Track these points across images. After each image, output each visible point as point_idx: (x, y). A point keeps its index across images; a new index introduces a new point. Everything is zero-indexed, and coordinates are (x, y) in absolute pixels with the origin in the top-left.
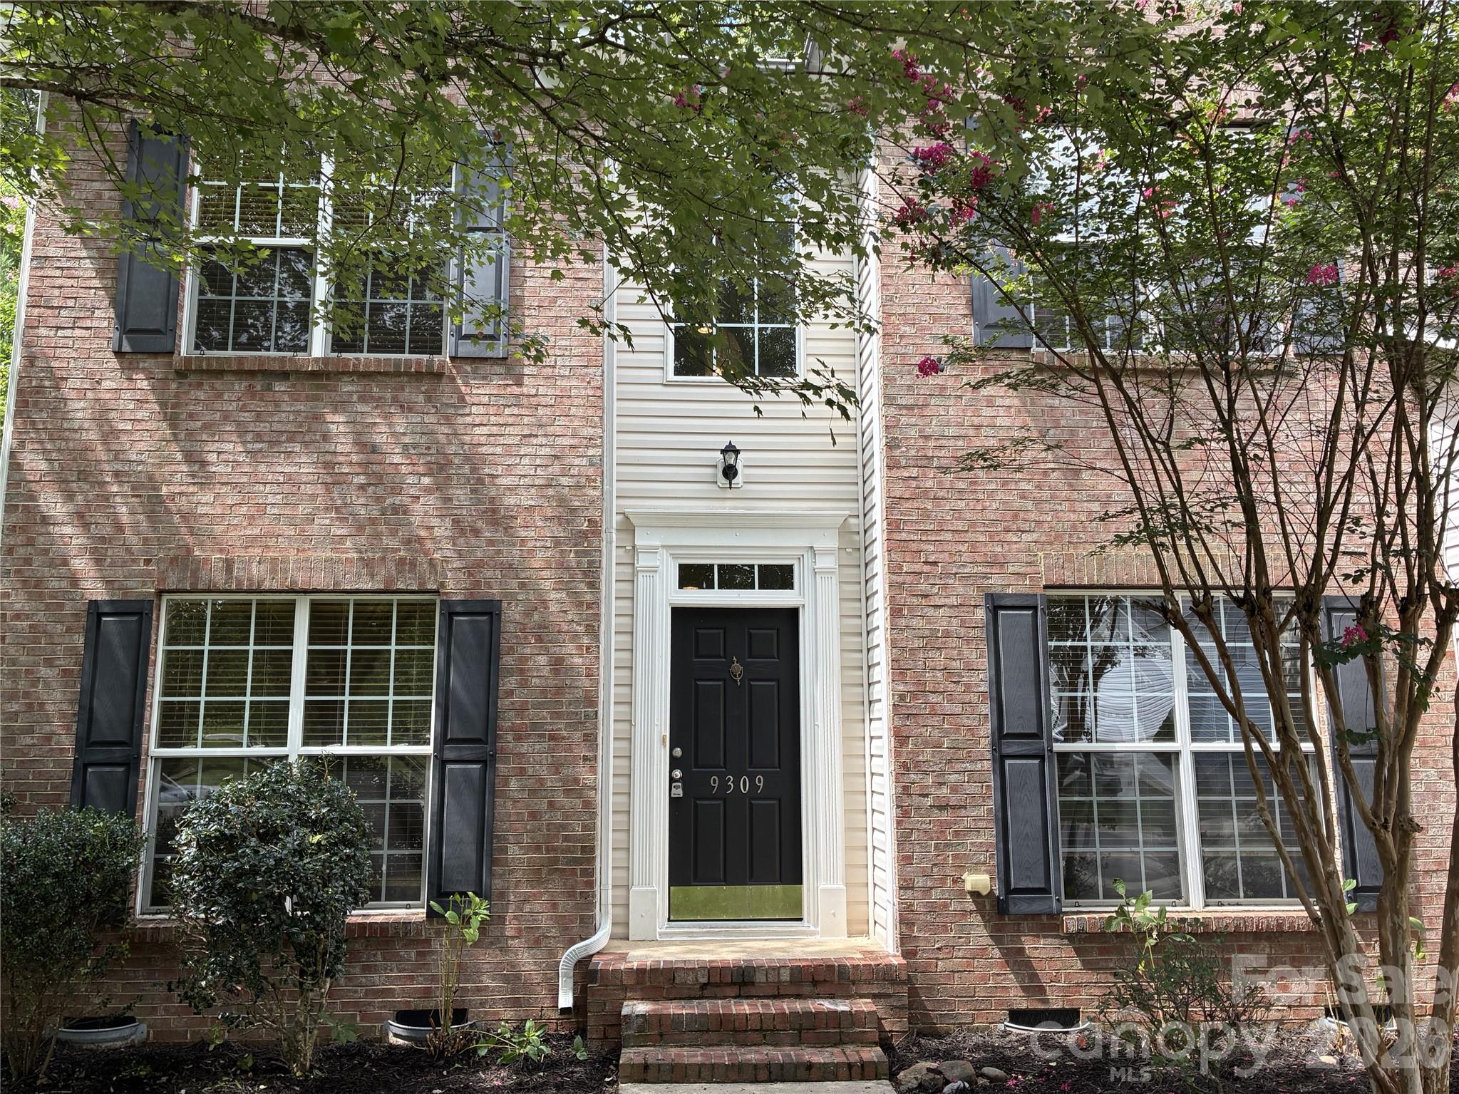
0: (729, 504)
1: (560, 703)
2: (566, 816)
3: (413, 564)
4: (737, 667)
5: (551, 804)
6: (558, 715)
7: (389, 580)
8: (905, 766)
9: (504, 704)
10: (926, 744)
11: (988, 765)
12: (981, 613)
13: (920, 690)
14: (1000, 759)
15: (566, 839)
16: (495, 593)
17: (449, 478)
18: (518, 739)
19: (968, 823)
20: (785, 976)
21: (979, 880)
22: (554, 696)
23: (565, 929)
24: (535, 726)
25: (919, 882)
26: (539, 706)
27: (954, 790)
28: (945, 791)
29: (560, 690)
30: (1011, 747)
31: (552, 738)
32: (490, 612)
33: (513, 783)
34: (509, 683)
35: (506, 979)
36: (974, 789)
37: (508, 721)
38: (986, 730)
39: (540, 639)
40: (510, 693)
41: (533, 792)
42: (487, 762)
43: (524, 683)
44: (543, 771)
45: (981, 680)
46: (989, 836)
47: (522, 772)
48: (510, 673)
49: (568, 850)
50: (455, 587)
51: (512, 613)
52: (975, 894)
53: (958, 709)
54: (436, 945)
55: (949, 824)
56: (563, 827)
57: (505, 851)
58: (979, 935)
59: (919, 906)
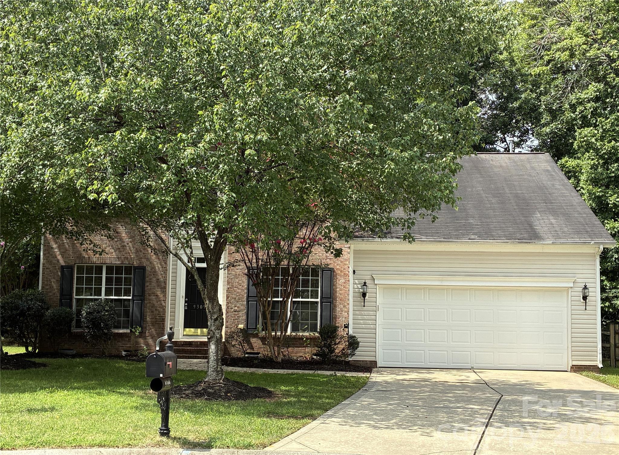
2: (159, 312)
3: (127, 258)
5: (156, 309)
6: (158, 291)
7: (122, 261)
8: (228, 302)
10: (233, 298)
11: (245, 302)
12: (246, 271)
13: (232, 287)
14: (248, 302)
15: (159, 316)
16: (145, 264)
18: (149, 295)
19: (240, 314)
20: (199, 343)
21: (242, 326)
23: (158, 334)
24: (153, 293)
25: (230, 326)
26: (154, 289)
27: (238, 307)
29: (158, 286)
30: (250, 299)
32: (143, 268)
33: (148, 305)
35: (146, 345)
36: (242, 308)
37: (147, 292)
38: (245, 295)
39: (154, 275)
40: (148, 286)
41: (152, 307)
42: (143, 300)
43: (150, 284)
44: (154, 302)
45: (245, 285)
46: (244, 317)
47: (150, 302)
48: (148, 282)
49: (160, 319)
50: (136, 263)
51: (148, 269)
52: (241, 329)
53: (240, 291)
54: (132, 337)
55: (236, 315)
57: (146, 319)
58: (242, 337)
59: (229, 331)
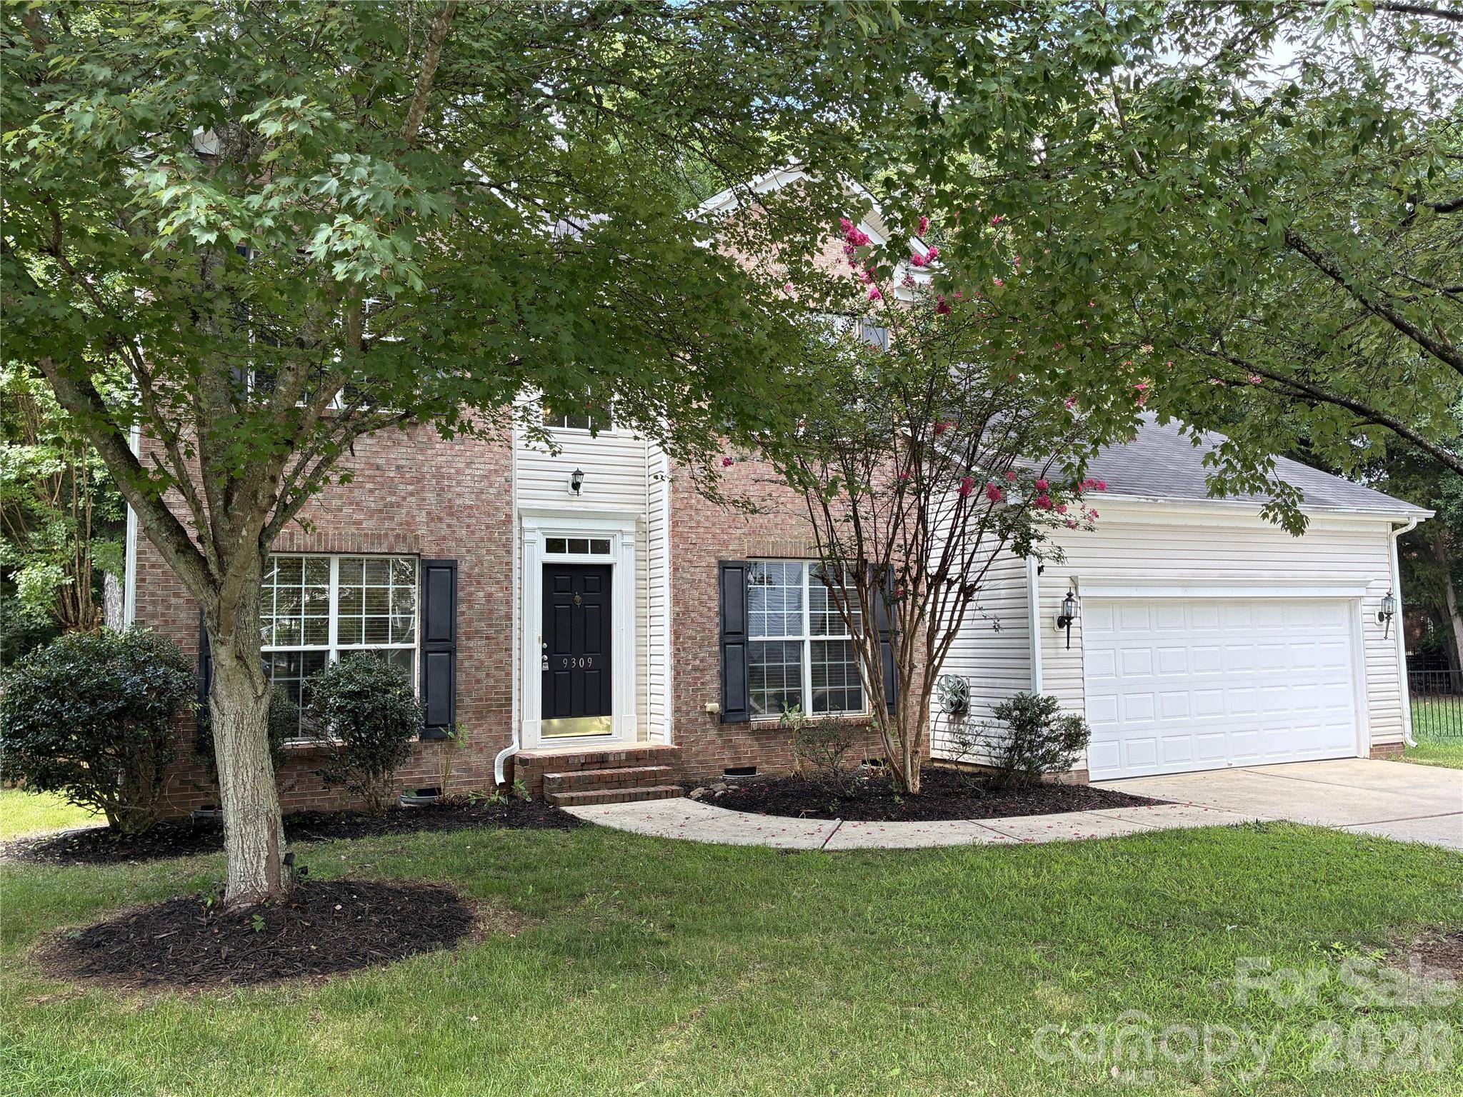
0: (575, 504)
1: (491, 619)
2: (497, 681)
3: (405, 538)
4: (578, 598)
5: (488, 675)
6: (490, 626)
7: (391, 547)
8: (678, 650)
9: (460, 619)
10: (689, 638)
11: (717, 648)
12: (716, 571)
13: (687, 611)
14: (723, 645)
15: (496, 693)
16: (453, 556)
17: (424, 487)
18: (468, 639)
19: (708, 678)
20: (623, 757)
21: (713, 706)
22: (488, 614)
23: (497, 742)
24: (477, 632)
25: (684, 708)
26: (480, 620)
27: (702, 661)
28: (697, 662)
29: (491, 612)
30: (730, 639)
31: (487, 638)
32: (452, 566)
33: (466, 664)
34: (462, 607)
35: (465, 770)
36: (710, 660)
37: (462, 629)
38: (717, 631)
39: (479, 583)
40: (463, 614)
41: (477, 668)
42: (452, 652)
43: (471, 607)
44: (483, 656)
45: (715, 605)
46: (716, 685)
47: (471, 657)
48: (463, 601)
49: (498, 700)
50: (430, 552)
51: (463, 567)
52: (711, 713)
53: (705, 620)
54: (424, 754)
55: (698, 678)
56: (495, 687)
57: (462, 701)
58: (712, 733)
59: (683, 720)
